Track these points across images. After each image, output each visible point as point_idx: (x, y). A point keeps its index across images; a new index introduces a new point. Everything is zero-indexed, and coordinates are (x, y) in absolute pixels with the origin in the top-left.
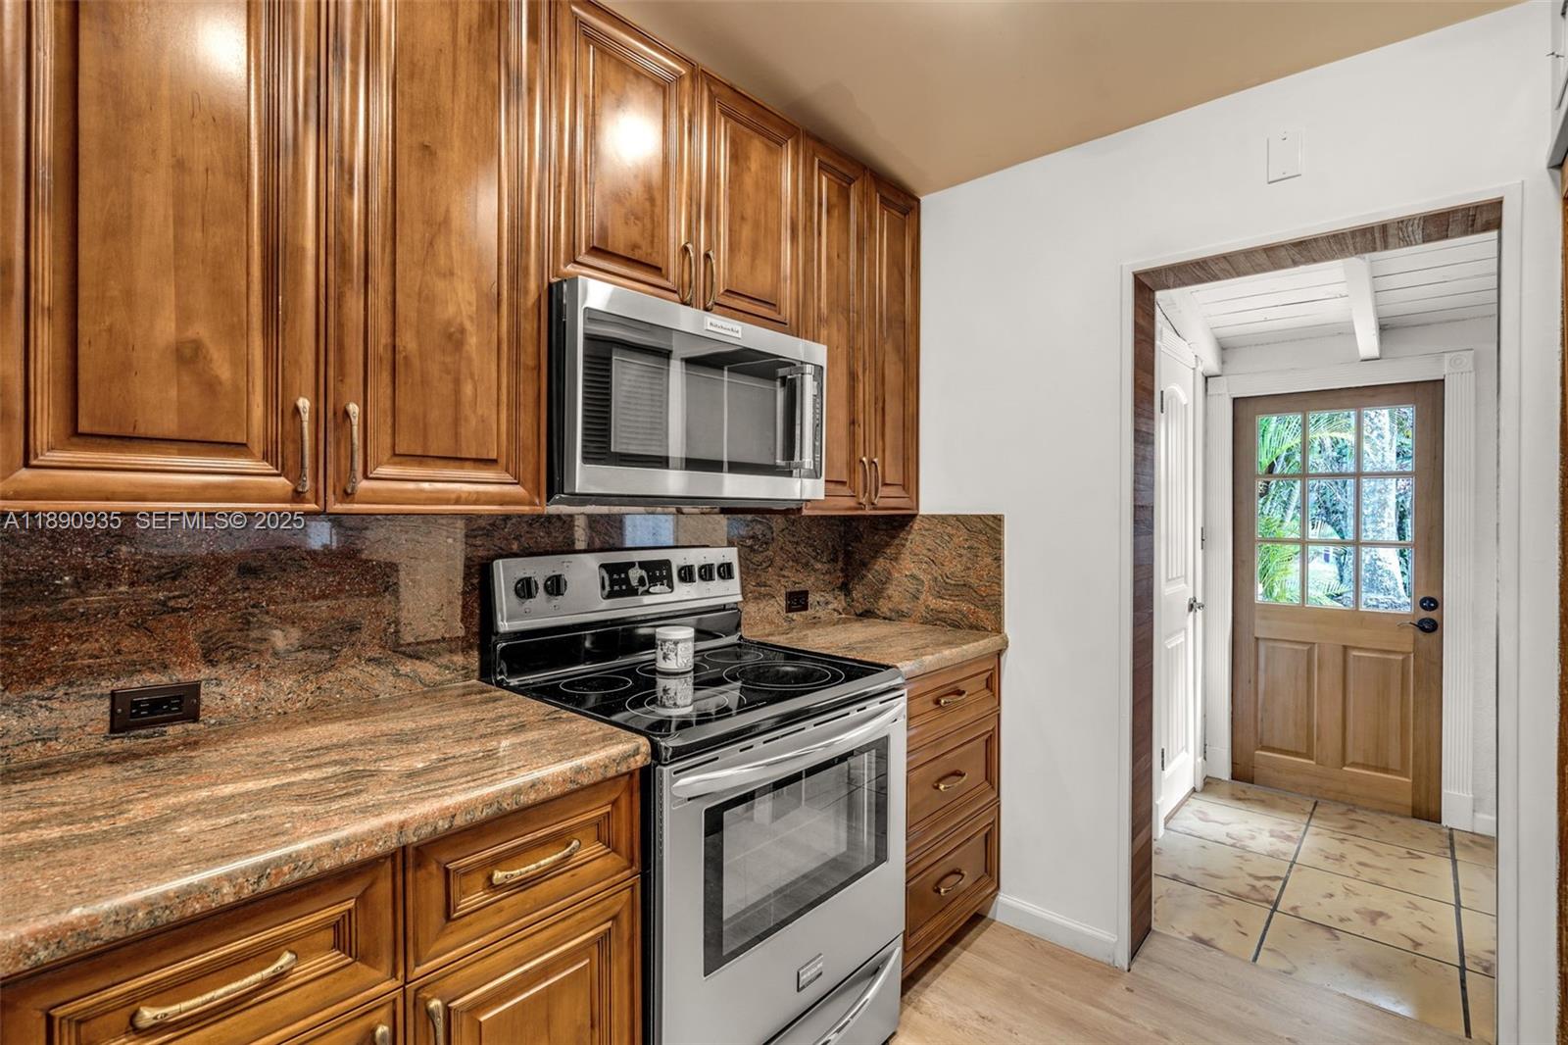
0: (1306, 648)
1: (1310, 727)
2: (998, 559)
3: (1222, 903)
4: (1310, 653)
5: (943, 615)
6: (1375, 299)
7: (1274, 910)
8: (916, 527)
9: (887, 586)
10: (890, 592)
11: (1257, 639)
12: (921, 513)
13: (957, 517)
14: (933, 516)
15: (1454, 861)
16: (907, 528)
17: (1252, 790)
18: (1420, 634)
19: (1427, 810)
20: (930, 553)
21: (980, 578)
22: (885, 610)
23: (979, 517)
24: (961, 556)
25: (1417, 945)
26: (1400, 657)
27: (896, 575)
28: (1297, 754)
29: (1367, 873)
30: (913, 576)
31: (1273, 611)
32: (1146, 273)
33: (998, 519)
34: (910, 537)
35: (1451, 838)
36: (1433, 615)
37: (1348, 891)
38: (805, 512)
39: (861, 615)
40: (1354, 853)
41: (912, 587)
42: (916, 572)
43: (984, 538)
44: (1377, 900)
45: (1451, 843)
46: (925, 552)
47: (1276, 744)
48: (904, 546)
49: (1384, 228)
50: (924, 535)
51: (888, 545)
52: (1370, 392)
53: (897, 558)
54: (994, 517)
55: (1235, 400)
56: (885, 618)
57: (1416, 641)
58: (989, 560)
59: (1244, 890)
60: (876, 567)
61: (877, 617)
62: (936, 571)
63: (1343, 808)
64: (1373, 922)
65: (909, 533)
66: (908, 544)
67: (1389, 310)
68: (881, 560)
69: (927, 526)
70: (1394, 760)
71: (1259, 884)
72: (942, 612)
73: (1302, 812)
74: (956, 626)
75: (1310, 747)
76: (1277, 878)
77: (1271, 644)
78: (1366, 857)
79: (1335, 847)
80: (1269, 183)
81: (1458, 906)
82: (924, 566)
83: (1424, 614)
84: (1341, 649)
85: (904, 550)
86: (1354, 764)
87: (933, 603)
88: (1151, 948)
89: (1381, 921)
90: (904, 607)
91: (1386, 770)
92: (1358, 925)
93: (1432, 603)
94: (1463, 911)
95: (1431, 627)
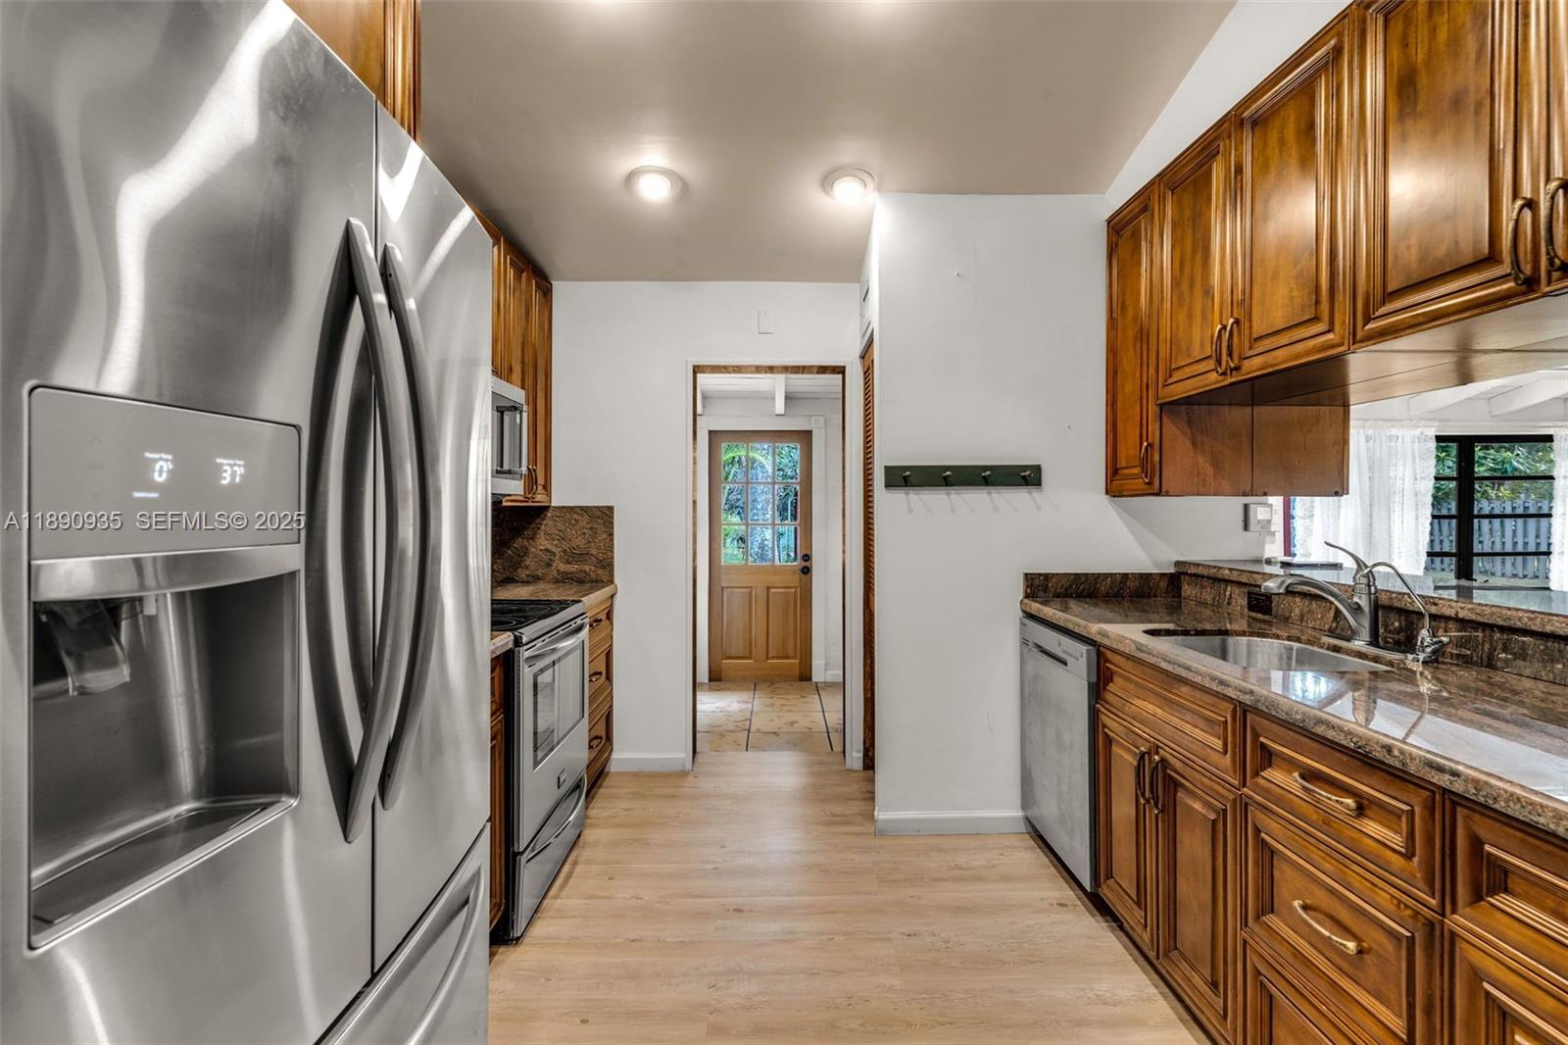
0: (748, 590)
1: (751, 640)
2: (611, 535)
3: (724, 736)
4: (751, 593)
5: (571, 575)
6: (786, 382)
7: (749, 732)
8: (549, 515)
9: (525, 558)
10: (527, 563)
11: (723, 588)
12: (553, 505)
13: (582, 508)
14: (563, 507)
15: (819, 694)
16: (542, 516)
17: (721, 684)
18: (802, 575)
19: (805, 676)
20: (560, 534)
21: (599, 548)
22: (523, 576)
23: (597, 507)
24: (584, 534)
25: (810, 729)
26: (793, 590)
27: (533, 550)
28: (744, 658)
29: (786, 708)
30: (547, 550)
31: (730, 568)
32: (698, 366)
33: (611, 509)
34: (545, 522)
35: (817, 686)
36: (808, 564)
37: (778, 717)
38: (504, 504)
39: (502, 582)
40: (778, 701)
41: (546, 557)
42: (549, 547)
43: (600, 521)
44: (792, 717)
45: (817, 688)
46: (557, 532)
47: (733, 655)
48: (539, 528)
49: (804, 367)
50: (556, 521)
51: (525, 528)
52: (779, 434)
53: (533, 538)
54: (609, 507)
55: (710, 432)
56: (522, 582)
57: (801, 579)
58: (604, 536)
59: (733, 728)
60: (515, 545)
61: (516, 582)
62: (565, 545)
63: (768, 684)
64: (792, 725)
65: (544, 519)
66: (543, 527)
67: (793, 389)
68: (520, 540)
69: (558, 514)
70: (791, 653)
71: (739, 724)
72: (570, 573)
73: (750, 690)
74: (581, 582)
75: (751, 653)
76: (747, 720)
77: (729, 590)
78: (784, 702)
79: (769, 701)
80: (760, 333)
81: (823, 711)
82: (556, 542)
83: (804, 564)
84: (765, 589)
85: (539, 532)
86: (773, 658)
87: (563, 567)
88: (700, 758)
89: (795, 725)
90: (539, 573)
91: (787, 658)
92: (786, 729)
93: (807, 558)
94: (826, 714)
95: (806, 571)
